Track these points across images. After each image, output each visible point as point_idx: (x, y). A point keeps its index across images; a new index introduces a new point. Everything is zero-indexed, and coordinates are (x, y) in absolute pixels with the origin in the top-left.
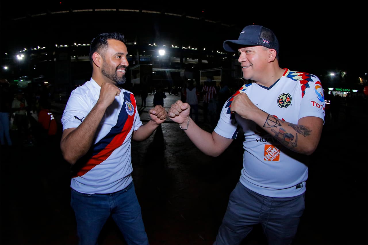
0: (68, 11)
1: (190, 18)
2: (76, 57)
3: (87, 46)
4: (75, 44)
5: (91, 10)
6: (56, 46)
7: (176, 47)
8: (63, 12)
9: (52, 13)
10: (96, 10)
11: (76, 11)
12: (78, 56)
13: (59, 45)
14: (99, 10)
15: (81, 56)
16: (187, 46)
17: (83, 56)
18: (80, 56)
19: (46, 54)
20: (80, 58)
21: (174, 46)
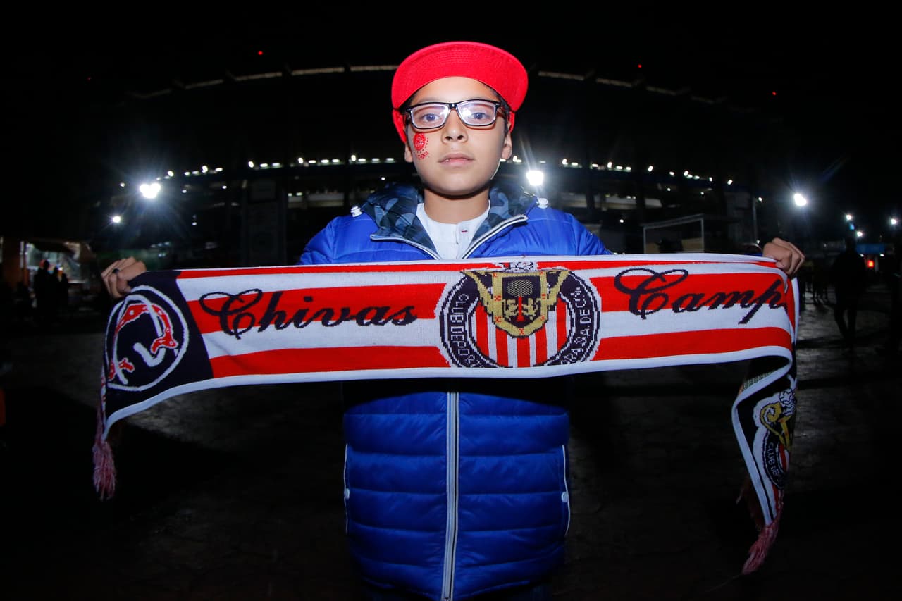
0: (279, 74)
1: (605, 85)
2: (304, 196)
3: (331, 167)
4: (301, 161)
5: (341, 70)
6: (251, 164)
7: (575, 164)
8: (268, 75)
9: (239, 79)
10: (353, 69)
11: (301, 72)
12: (308, 193)
13: (257, 163)
14: (361, 69)
15: (317, 192)
16: (602, 162)
17: (322, 191)
18: (313, 192)
19: (225, 187)
20: (315, 197)
21: (570, 162)
